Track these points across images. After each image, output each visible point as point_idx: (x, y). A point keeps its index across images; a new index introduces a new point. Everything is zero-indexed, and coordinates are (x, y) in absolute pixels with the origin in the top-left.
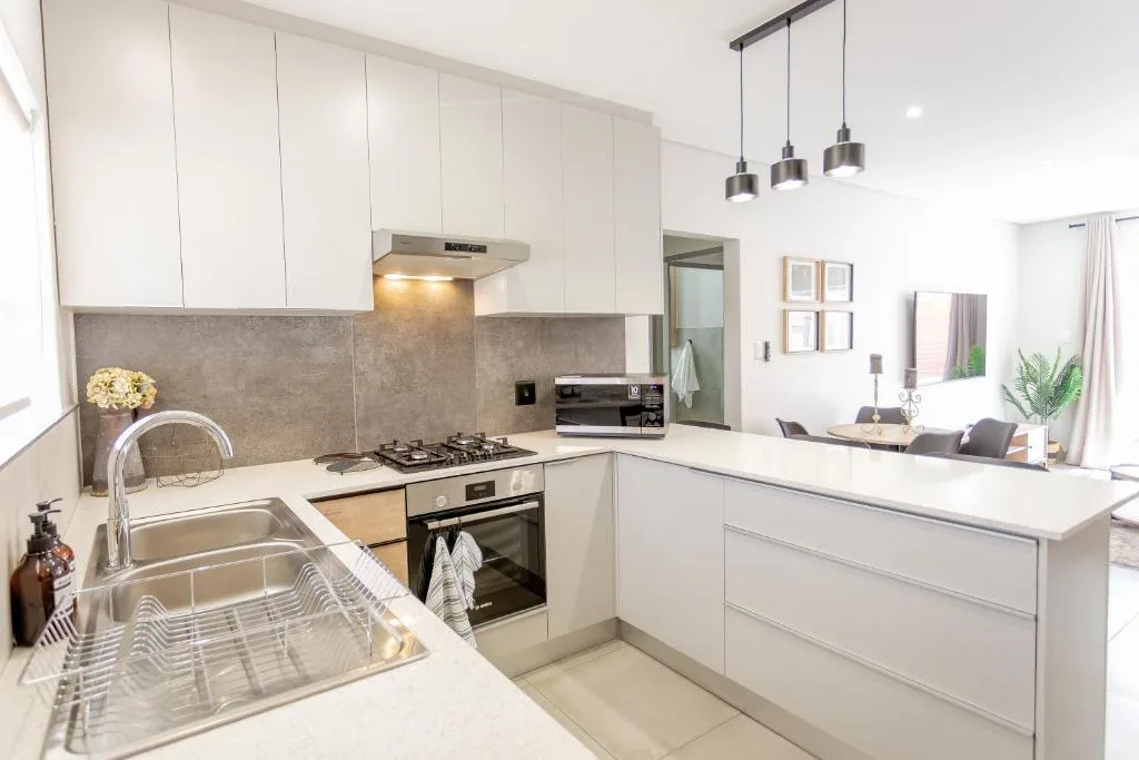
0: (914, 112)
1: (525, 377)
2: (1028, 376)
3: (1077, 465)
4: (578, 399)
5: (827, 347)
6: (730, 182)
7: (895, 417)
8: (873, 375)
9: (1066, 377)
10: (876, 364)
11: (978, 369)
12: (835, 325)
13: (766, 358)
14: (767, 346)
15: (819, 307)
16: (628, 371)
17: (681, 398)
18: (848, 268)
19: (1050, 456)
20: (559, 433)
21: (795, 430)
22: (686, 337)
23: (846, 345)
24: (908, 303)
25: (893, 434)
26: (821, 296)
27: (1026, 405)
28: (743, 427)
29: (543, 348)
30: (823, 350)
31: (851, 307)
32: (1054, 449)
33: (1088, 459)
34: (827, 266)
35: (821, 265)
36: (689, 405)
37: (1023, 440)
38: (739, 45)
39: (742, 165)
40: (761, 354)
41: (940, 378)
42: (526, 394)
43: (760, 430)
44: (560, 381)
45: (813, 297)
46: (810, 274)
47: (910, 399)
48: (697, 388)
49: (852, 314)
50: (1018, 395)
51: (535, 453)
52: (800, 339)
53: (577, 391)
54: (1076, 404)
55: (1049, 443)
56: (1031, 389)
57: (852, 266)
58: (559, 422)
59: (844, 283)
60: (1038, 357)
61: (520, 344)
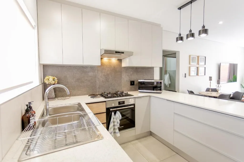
0: (221, 23)
1: (132, 80)
4: (144, 84)
5: (199, 75)
6: (177, 38)
7: (215, 90)
8: (210, 81)
10: (210, 79)
11: (235, 80)
12: (201, 70)
13: (185, 77)
14: (185, 74)
15: (198, 66)
16: (154, 79)
17: (166, 85)
18: (204, 58)
20: (139, 92)
21: (191, 93)
22: (168, 72)
23: (204, 74)
24: (218, 65)
25: (214, 94)
26: (198, 63)
28: (180, 91)
29: (136, 74)
30: (198, 75)
31: (205, 66)
34: (200, 57)
35: (198, 57)
36: (168, 87)
38: (180, 8)
39: (180, 35)
40: (184, 76)
41: (226, 82)
42: (132, 83)
43: (184, 92)
44: (139, 81)
45: (196, 64)
46: (196, 59)
47: (218, 86)
48: (170, 83)
49: (205, 68)
51: (133, 96)
52: (193, 73)
53: (144, 83)
57: (205, 57)
58: (139, 89)
59: (204, 61)
61: (131, 73)
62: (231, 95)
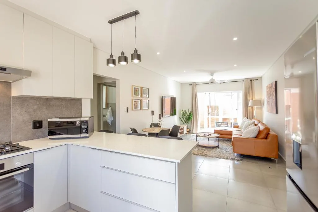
1: (38, 119)
2: (184, 115)
3: (192, 133)
5: (143, 109)
6: (108, 60)
8: (152, 116)
9: (190, 115)
10: (153, 113)
11: (175, 114)
12: (145, 103)
13: (128, 111)
14: (128, 108)
15: (141, 99)
16: (83, 116)
17: (108, 122)
18: (148, 89)
19: (188, 131)
20: (49, 139)
21: (134, 131)
22: (110, 105)
23: (148, 108)
24: (161, 99)
25: (157, 130)
27: (184, 121)
29: (46, 108)
30: (142, 109)
31: (149, 99)
32: (188, 130)
33: (194, 132)
35: (142, 88)
36: (110, 124)
37: (182, 129)
38: (111, 22)
39: (111, 56)
40: (126, 110)
41: (169, 115)
42: (38, 125)
44: (49, 120)
45: (140, 96)
46: (139, 90)
47: (160, 121)
48: (113, 119)
49: (149, 101)
50: (182, 119)
51: (30, 149)
54: (192, 120)
55: (187, 129)
56: (184, 117)
58: (49, 135)
59: (147, 93)
60: (185, 111)
61: (36, 107)
62: (169, 130)
